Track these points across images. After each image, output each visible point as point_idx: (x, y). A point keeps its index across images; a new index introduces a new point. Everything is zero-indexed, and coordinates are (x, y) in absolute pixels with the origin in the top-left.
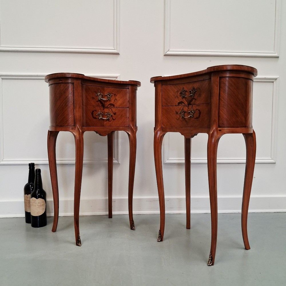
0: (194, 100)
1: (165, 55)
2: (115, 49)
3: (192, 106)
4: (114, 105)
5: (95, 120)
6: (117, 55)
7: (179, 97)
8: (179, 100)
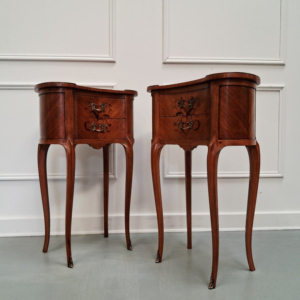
0: (192, 110)
1: (164, 63)
2: (111, 57)
3: (191, 117)
4: (108, 116)
5: (87, 132)
6: (113, 63)
7: (177, 107)
8: (177, 110)
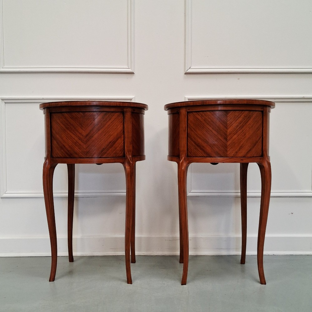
6: (132, 74)
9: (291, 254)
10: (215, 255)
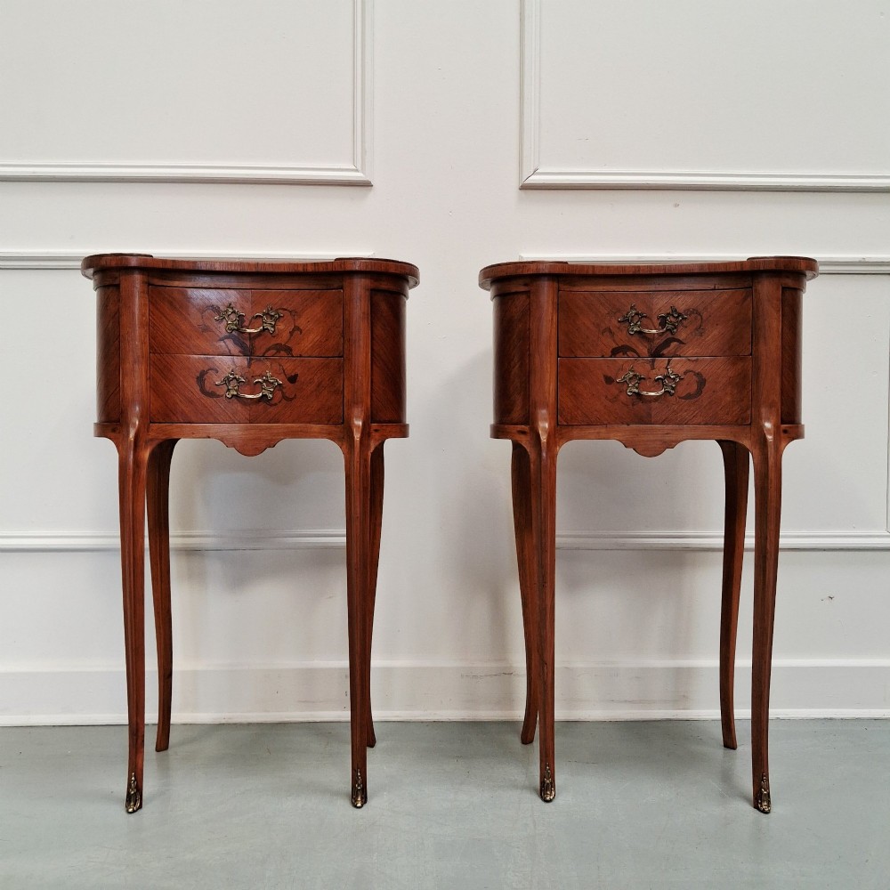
0: (674, 344)
1: (524, 188)
2: (359, 168)
3: (669, 361)
4: (289, 350)
5: (208, 401)
6: (366, 188)
7: (613, 330)
8: (614, 341)
9: (829, 716)
10: (607, 719)
